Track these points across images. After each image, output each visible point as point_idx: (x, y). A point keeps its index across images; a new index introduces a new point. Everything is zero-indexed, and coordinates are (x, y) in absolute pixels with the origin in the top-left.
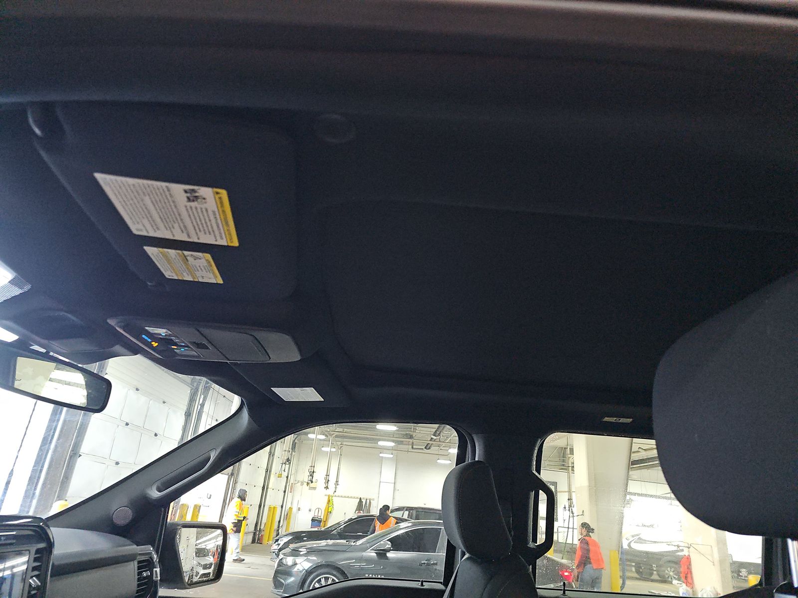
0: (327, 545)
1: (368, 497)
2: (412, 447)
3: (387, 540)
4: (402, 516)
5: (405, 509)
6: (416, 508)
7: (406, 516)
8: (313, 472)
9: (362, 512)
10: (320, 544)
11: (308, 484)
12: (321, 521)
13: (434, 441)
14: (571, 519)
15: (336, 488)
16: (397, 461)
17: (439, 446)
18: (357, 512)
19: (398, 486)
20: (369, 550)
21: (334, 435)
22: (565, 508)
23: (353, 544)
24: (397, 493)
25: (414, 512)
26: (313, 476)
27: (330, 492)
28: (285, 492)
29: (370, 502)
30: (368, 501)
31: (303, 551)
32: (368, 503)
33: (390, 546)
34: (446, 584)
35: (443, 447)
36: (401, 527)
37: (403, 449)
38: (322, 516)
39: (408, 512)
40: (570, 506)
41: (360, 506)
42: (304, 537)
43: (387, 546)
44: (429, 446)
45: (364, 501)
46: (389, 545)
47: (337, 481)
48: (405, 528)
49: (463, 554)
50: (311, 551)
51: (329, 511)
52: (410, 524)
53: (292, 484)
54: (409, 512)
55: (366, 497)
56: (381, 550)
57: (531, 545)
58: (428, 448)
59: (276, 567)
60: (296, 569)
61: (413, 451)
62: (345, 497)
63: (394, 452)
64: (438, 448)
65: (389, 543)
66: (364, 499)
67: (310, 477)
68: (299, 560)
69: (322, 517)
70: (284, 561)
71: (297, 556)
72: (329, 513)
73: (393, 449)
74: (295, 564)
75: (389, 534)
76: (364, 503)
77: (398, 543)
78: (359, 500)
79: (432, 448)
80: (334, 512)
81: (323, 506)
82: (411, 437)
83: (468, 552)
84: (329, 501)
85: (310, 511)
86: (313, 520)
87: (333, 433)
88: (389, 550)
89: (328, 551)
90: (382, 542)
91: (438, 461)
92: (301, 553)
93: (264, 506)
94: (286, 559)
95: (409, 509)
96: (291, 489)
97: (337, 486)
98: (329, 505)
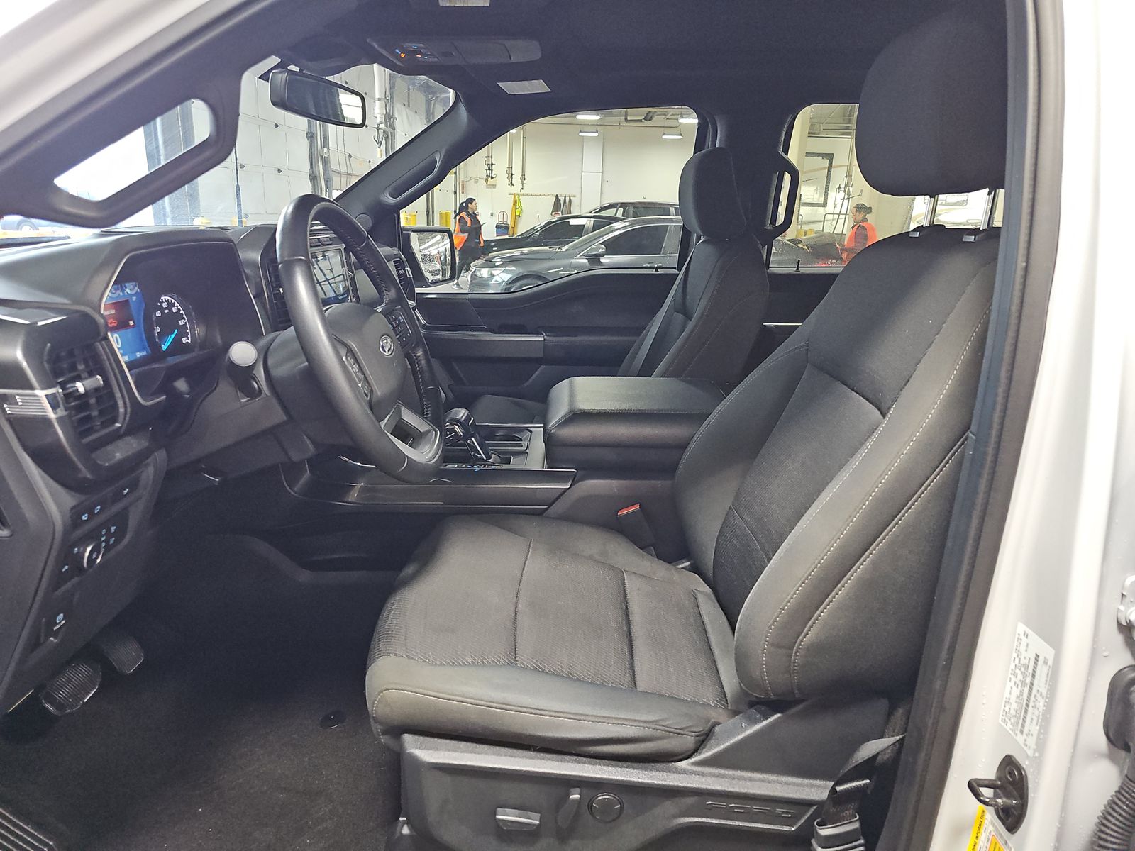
0: (522, 254)
1: (567, 194)
2: (626, 119)
3: (601, 244)
4: (616, 215)
5: (619, 205)
6: (632, 203)
7: (620, 215)
8: (492, 164)
9: (560, 213)
10: (513, 253)
11: (487, 180)
12: (508, 228)
14: (846, 201)
15: (522, 183)
16: (604, 141)
17: (665, 115)
18: (553, 213)
19: (606, 177)
20: (578, 257)
22: (839, 188)
23: (557, 250)
24: (606, 185)
25: (631, 210)
26: (492, 170)
27: (516, 189)
28: (455, 193)
29: (570, 199)
30: (568, 199)
31: (498, 261)
32: (567, 202)
33: (604, 250)
34: (679, 268)
35: (673, 115)
36: (616, 228)
37: (612, 122)
38: (508, 221)
39: (622, 209)
40: (847, 185)
41: (557, 206)
42: (494, 246)
43: (601, 250)
44: (651, 114)
45: (562, 199)
46: (602, 249)
47: (523, 175)
48: (620, 228)
49: (699, 239)
50: (508, 262)
51: (517, 214)
52: (627, 224)
53: (463, 181)
54: (624, 210)
55: (564, 194)
56: (594, 255)
57: (768, 226)
58: (648, 118)
59: (469, 280)
60: (493, 282)
61: (628, 124)
62: (536, 195)
63: (599, 128)
64: (664, 117)
65: (603, 246)
66: (561, 196)
67: (488, 171)
68: (496, 272)
69: (509, 223)
70: (478, 273)
71: (494, 266)
72: (517, 217)
73: (597, 124)
74: (493, 276)
75: (600, 237)
76: (562, 202)
77: (614, 247)
78: (555, 198)
79: (656, 118)
80: (523, 216)
81: (508, 208)
83: (704, 234)
84: (516, 201)
85: (492, 215)
86: (498, 227)
88: (602, 255)
89: (528, 259)
90: (593, 247)
91: (665, 138)
92: (497, 264)
93: (433, 212)
94: (480, 271)
95: (623, 205)
96: (463, 188)
97: (524, 182)
98: (516, 206)
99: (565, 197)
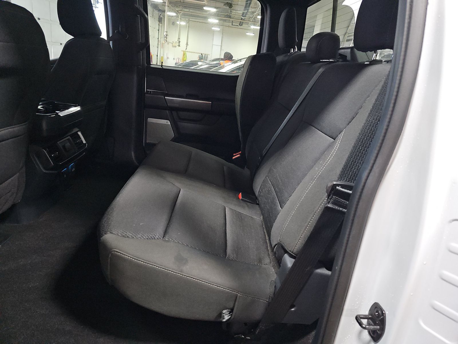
1: (206, 53)
2: (232, 24)
8: (167, 35)
11: (172, 44)
13: (244, 20)
15: (187, 47)
16: (223, 33)
19: (223, 48)
21: (181, 13)
28: (158, 47)
30: (206, 55)
32: (206, 57)
35: (250, 24)
37: (226, 25)
44: (241, 23)
45: (204, 55)
47: (187, 43)
51: (185, 60)
53: (162, 43)
58: (241, 25)
61: (233, 26)
62: (193, 52)
63: (219, 26)
64: (246, 25)
67: (165, 38)
73: (219, 24)
76: (204, 56)
79: (243, 25)
81: (181, 57)
82: (230, 17)
84: (184, 54)
85: (174, 59)
87: (181, 11)
91: (247, 34)
96: (162, 46)
97: (188, 46)
98: (184, 56)
99: (205, 55)
